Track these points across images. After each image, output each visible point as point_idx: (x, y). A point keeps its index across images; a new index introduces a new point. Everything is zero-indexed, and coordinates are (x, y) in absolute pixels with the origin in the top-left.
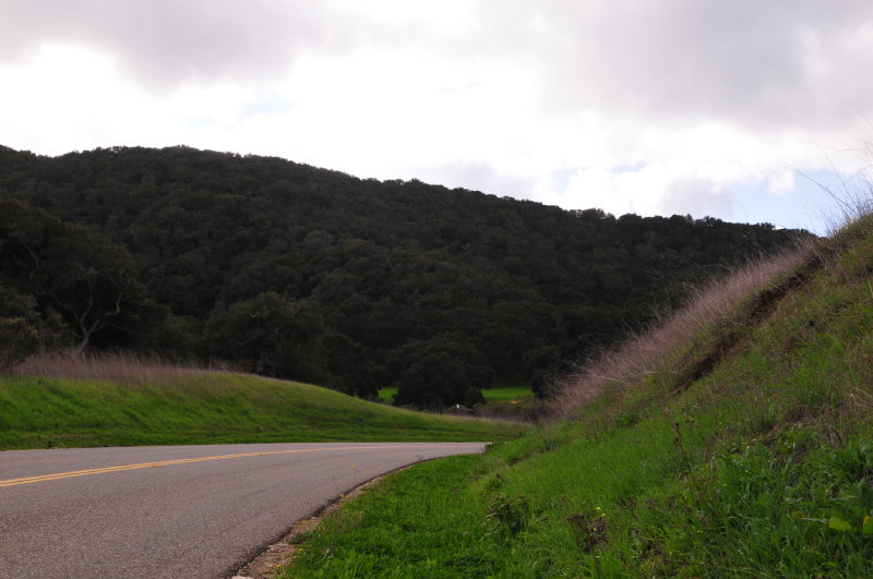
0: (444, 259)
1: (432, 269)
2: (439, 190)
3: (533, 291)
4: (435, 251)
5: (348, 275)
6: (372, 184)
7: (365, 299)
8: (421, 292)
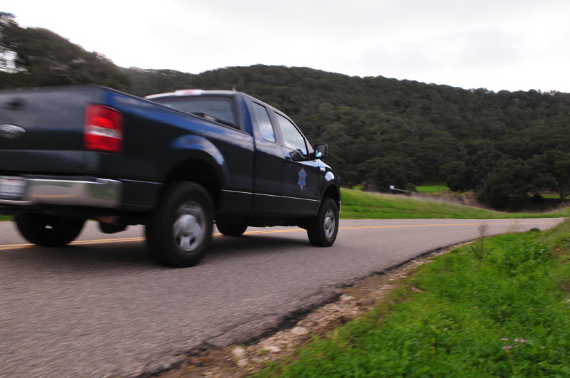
0: (395, 116)
1: (388, 121)
2: (393, 81)
3: (446, 132)
4: (391, 112)
5: (342, 126)
6: (357, 79)
7: (350, 138)
8: (382, 133)
